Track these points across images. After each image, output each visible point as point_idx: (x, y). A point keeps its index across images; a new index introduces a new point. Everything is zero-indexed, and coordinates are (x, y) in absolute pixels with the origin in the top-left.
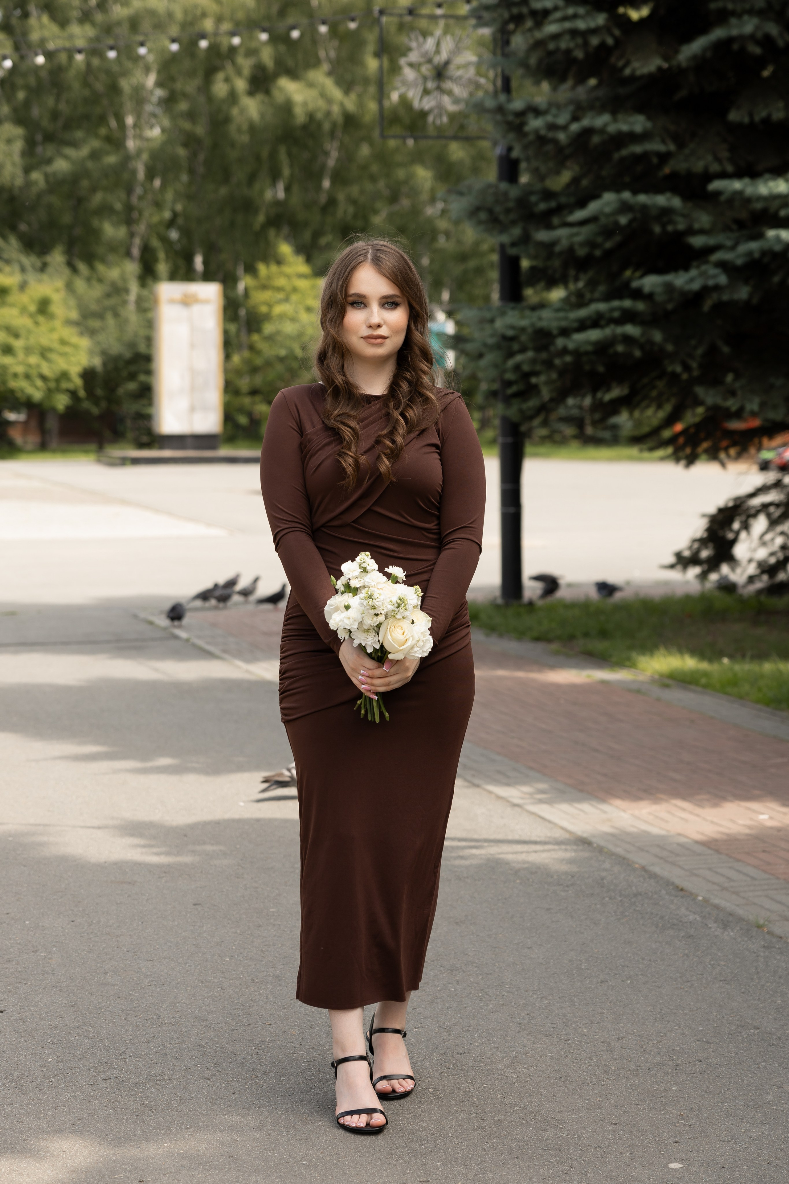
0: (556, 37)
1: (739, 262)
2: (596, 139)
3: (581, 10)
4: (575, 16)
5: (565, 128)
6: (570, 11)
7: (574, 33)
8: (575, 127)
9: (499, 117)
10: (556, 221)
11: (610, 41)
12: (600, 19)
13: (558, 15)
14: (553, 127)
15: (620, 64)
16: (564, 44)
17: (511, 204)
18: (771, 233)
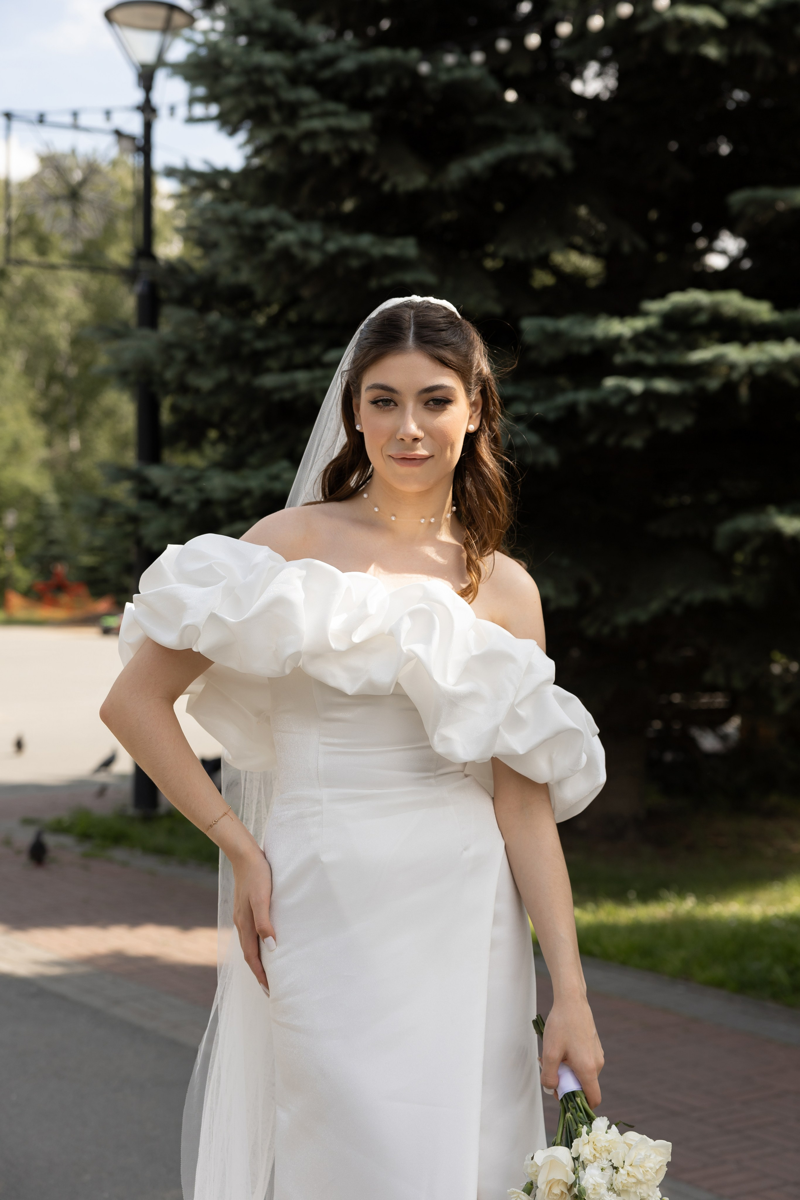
0: (312, 135)
1: (552, 416)
2: (355, 263)
3: (341, 108)
4: (334, 114)
5: (320, 247)
6: (331, 106)
7: (336, 133)
8: (331, 247)
9: (233, 230)
10: (273, 363)
11: (370, 148)
12: (364, 120)
13: (316, 109)
14: (306, 244)
15: (376, 177)
16: (324, 145)
17: (217, 342)
18: (610, 382)
